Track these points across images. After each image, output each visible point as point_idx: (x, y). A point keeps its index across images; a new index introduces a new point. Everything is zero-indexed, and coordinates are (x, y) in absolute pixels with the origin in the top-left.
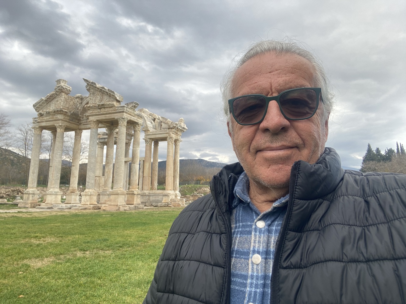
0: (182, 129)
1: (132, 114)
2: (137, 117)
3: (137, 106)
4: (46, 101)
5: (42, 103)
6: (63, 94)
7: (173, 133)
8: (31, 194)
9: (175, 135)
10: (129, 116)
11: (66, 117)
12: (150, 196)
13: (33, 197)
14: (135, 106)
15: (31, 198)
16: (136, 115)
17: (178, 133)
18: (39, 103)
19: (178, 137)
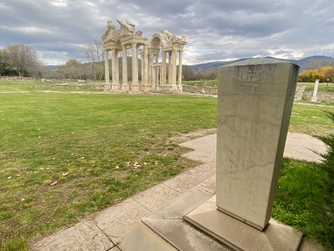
0: (183, 43)
1: (139, 39)
2: (143, 40)
3: (141, 33)
4: (105, 34)
5: (105, 36)
6: (111, 30)
7: (175, 47)
8: (107, 85)
9: (177, 48)
10: (138, 40)
11: (115, 43)
12: (165, 87)
13: (108, 86)
14: (140, 34)
15: (107, 87)
16: (143, 39)
17: (181, 46)
18: (103, 36)
19: (181, 49)
